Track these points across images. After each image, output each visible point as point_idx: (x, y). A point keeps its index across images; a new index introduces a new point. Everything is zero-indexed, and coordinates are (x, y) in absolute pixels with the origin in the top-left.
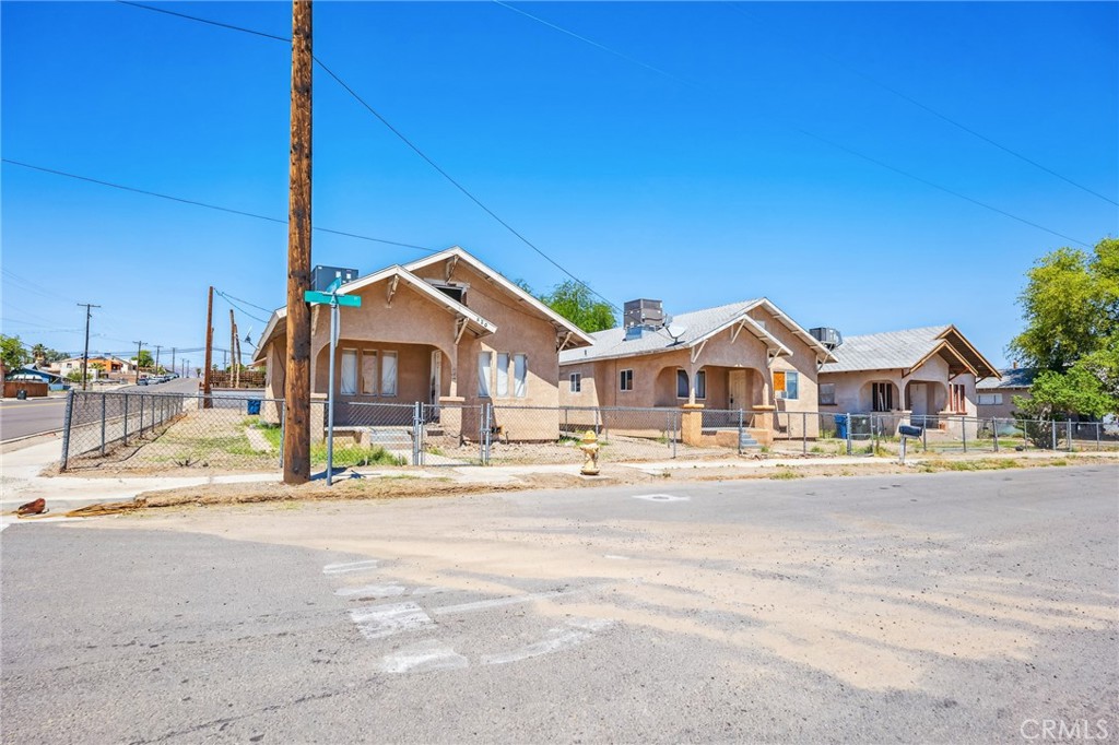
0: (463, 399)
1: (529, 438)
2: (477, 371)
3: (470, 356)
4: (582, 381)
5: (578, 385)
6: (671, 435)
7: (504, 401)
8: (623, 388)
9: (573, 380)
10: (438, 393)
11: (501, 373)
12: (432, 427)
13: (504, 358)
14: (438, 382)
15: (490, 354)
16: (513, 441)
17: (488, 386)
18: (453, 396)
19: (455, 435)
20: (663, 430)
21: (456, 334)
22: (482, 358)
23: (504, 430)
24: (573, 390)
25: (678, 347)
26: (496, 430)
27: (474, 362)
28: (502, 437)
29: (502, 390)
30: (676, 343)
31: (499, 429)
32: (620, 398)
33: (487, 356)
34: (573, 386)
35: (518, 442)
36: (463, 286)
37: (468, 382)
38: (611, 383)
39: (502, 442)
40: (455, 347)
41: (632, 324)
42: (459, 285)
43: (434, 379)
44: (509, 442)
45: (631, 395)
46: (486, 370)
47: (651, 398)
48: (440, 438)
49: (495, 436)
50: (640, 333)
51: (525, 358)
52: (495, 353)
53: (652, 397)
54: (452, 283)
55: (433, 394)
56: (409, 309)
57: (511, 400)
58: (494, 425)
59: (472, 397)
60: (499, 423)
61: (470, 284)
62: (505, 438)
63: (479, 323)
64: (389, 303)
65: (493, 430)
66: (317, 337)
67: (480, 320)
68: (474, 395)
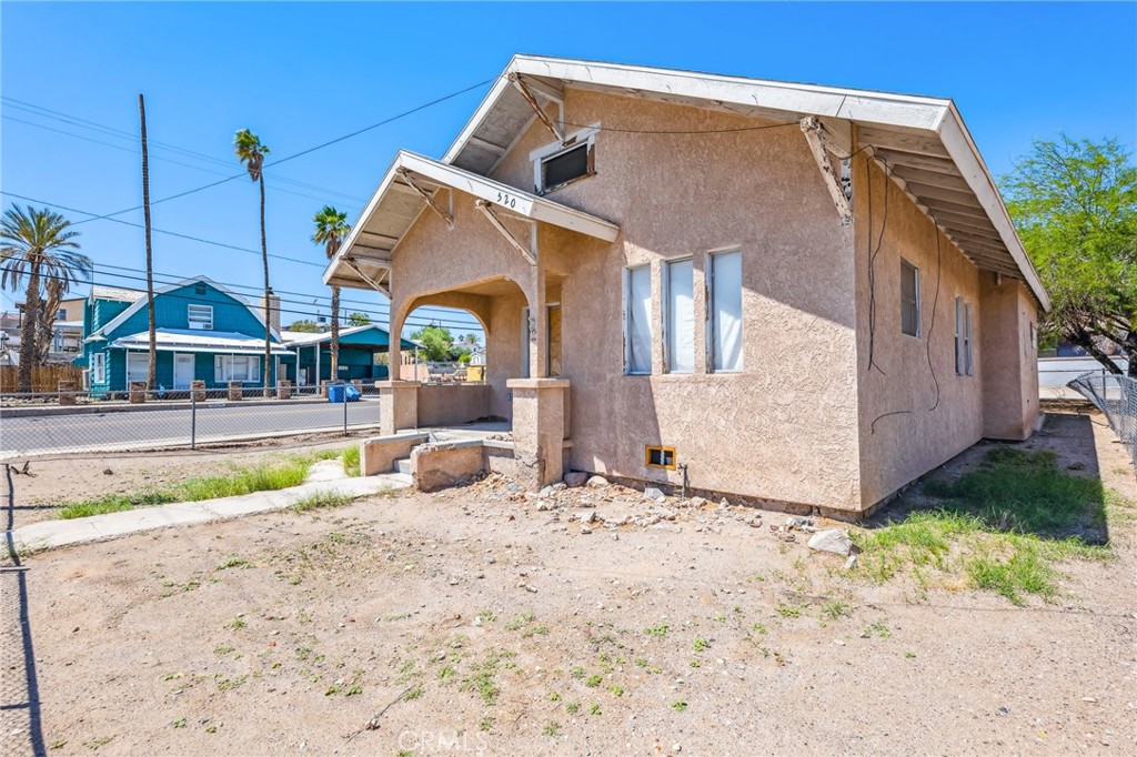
2: (617, 314)
7: (679, 384)
16: (699, 493)
19: (528, 461)
23: (679, 458)
26: (660, 457)
27: (612, 296)
28: (673, 476)
31: (669, 454)
36: (589, 134)
39: (668, 489)
40: (535, 272)
42: (581, 136)
44: (690, 492)
49: (656, 474)
52: (655, 264)
54: (568, 139)
58: (654, 444)
59: (609, 376)
60: (668, 440)
61: (599, 124)
62: (679, 481)
63: (503, 202)
64: (447, 221)
65: (654, 457)
66: (394, 300)
67: (503, 195)
68: (614, 371)
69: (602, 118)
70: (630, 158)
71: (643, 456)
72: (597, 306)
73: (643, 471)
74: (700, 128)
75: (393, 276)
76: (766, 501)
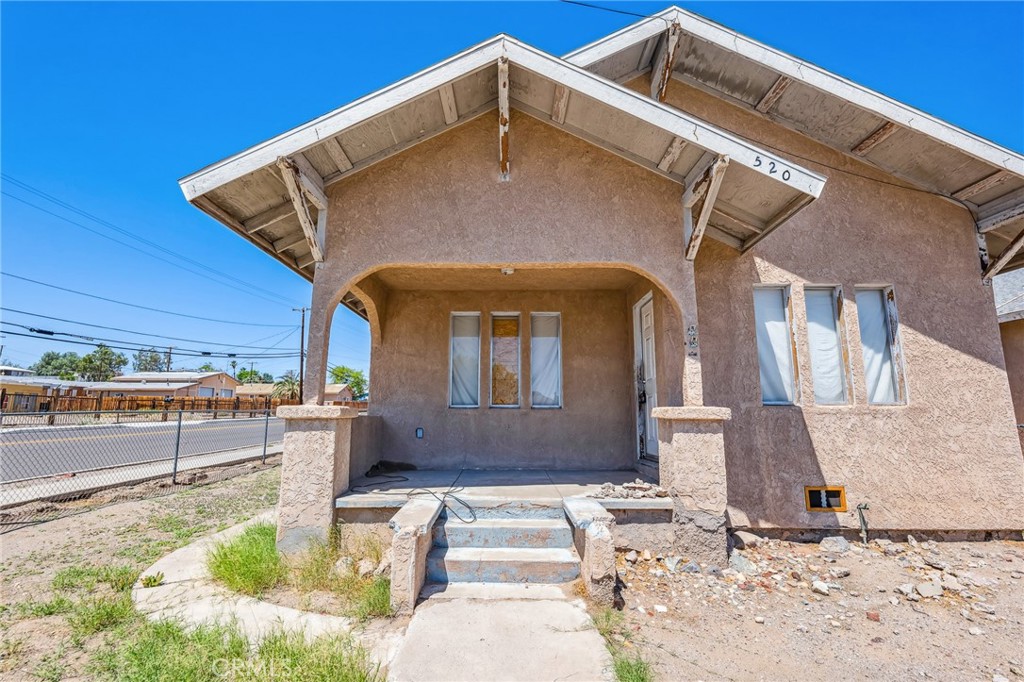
0: (724, 413)
1: (938, 523)
2: (751, 336)
3: (730, 297)
10: (653, 396)
12: (637, 495)
13: (824, 301)
14: (651, 373)
15: (783, 292)
17: (786, 376)
18: (694, 403)
19: (706, 523)
21: (688, 233)
22: (763, 304)
23: (851, 499)
26: (822, 498)
27: (741, 314)
28: (846, 519)
29: (826, 387)
33: (775, 298)
35: (900, 536)
37: (729, 367)
39: (852, 535)
40: (689, 267)
43: (642, 367)
44: (872, 535)
46: (775, 332)
48: (665, 532)
49: (822, 520)
51: (885, 296)
52: (798, 286)
55: (643, 402)
56: (556, 180)
57: (860, 413)
58: (816, 484)
59: (745, 406)
60: (832, 479)
62: (855, 522)
63: (765, 169)
64: (504, 168)
65: (814, 500)
66: (328, 264)
67: (766, 161)
68: (750, 400)
71: (802, 499)
73: (805, 518)
75: (329, 223)
76: (947, 532)
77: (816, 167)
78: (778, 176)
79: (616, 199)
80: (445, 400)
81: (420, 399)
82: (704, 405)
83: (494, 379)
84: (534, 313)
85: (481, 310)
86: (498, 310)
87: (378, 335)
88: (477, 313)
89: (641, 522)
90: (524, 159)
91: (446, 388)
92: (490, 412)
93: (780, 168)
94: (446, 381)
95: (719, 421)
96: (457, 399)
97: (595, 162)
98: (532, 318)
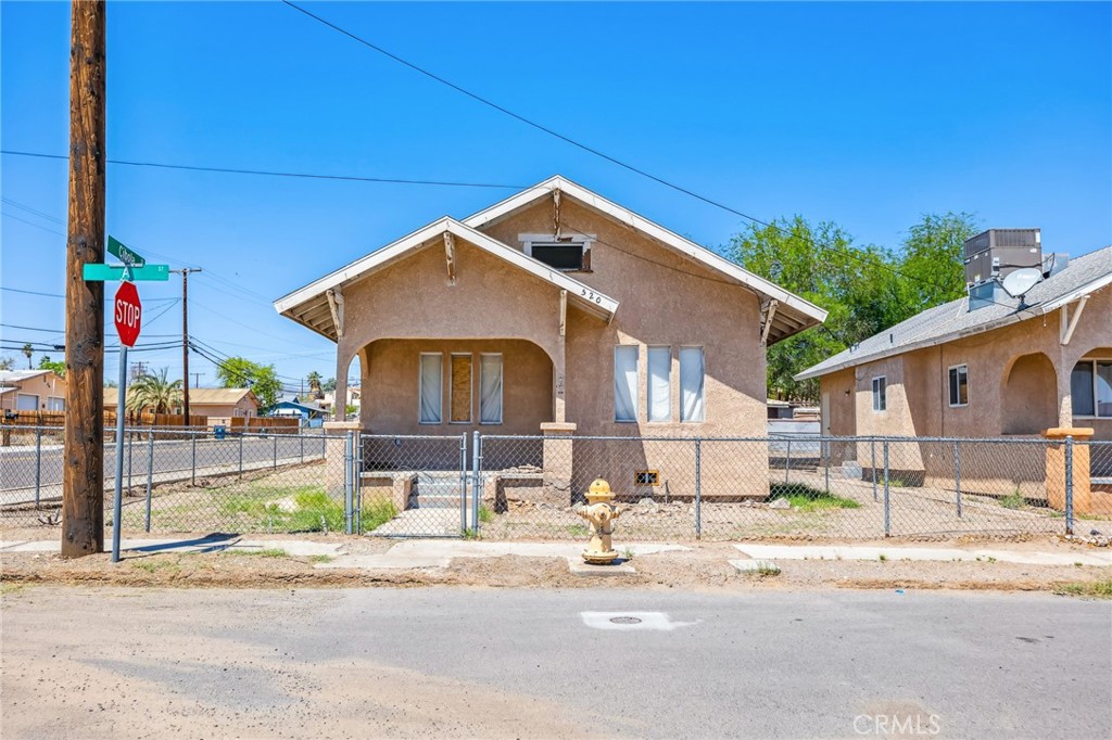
0: (573, 426)
2: (611, 378)
3: (598, 354)
4: (887, 390)
5: (883, 398)
6: (1030, 490)
7: (662, 428)
8: (954, 401)
9: (875, 391)
11: (657, 381)
13: (661, 356)
15: (634, 349)
16: (676, 498)
17: (635, 403)
18: (560, 423)
19: (560, 486)
20: (1017, 481)
23: (661, 478)
24: (876, 407)
25: (1025, 315)
26: (645, 478)
27: (605, 364)
28: (658, 490)
29: (661, 410)
30: (1023, 307)
31: (655, 476)
32: (951, 419)
33: (629, 353)
34: (876, 398)
35: (686, 499)
36: (584, 240)
37: (595, 398)
38: (934, 392)
39: (658, 499)
40: (561, 341)
41: (978, 278)
42: (577, 238)
44: (671, 499)
45: (965, 413)
46: (631, 377)
47: (995, 419)
48: (539, 491)
49: (644, 489)
50: (991, 294)
51: (701, 353)
52: (643, 347)
53: (998, 416)
54: (564, 236)
56: (484, 286)
57: (674, 427)
58: (643, 470)
59: (602, 423)
60: (652, 467)
61: (595, 236)
62: (663, 492)
63: (587, 297)
64: (451, 278)
65: (641, 478)
66: (346, 338)
67: (588, 292)
68: (607, 419)
69: (598, 232)
70: (623, 270)
71: (633, 478)
72: (591, 370)
73: (633, 489)
74: (679, 267)
75: (345, 312)
76: (718, 497)
77: (614, 297)
78: (594, 301)
79: (519, 298)
80: (416, 417)
81: (398, 417)
82: (566, 421)
83: (453, 403)
84: (484, 354)
85: (443, 351)
86: (456, 351)
87: (366, 370)
88: (440, 353)
89: (526, 486)
90: (464, 271)
91: (417, 409)
92: (449, 427)
93: (595, 296)
94: (417, 404)
95: (570, 431)
96: (425, 418)
97: (508, 273)
98: (482, 357)
